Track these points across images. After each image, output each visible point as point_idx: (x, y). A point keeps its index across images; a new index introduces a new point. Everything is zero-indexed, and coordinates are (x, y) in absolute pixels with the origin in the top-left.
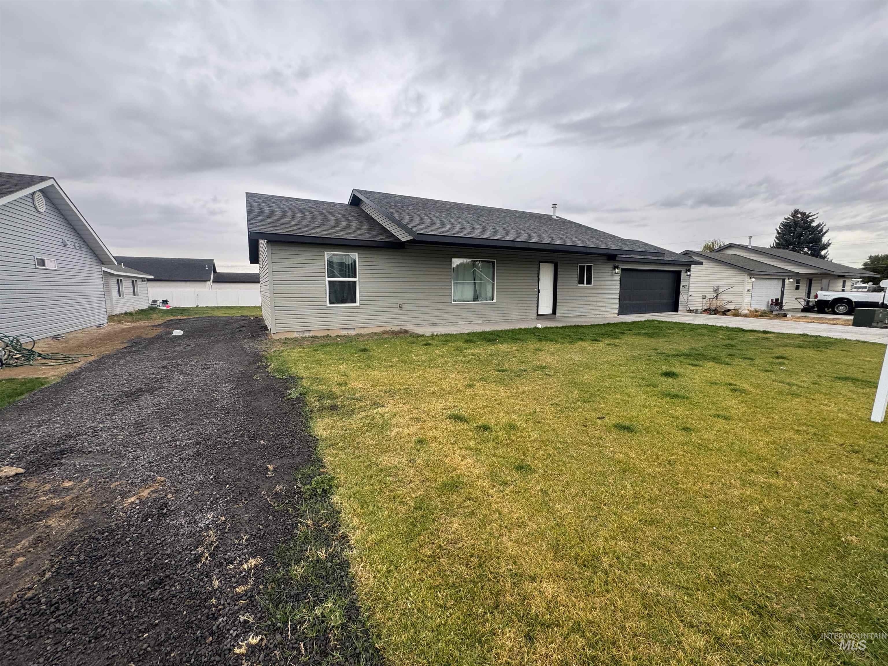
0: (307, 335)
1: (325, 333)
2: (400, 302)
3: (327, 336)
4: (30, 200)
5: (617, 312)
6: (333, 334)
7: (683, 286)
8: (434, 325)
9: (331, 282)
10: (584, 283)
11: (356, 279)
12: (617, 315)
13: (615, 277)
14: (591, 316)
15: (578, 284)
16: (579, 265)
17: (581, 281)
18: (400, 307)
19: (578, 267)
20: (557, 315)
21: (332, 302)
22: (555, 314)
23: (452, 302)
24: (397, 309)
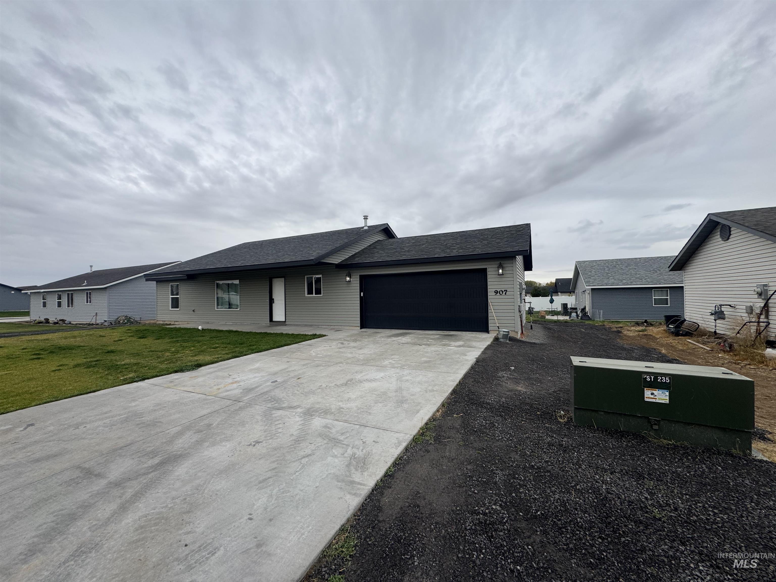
0: (165, 323)
1: (170, 323)
2: (193, 309)
5: (359, 325)
6: (172, 323)
9: (172, 298)
10: (313, 294)
11: (178, 296)
12: (359, 328)
13: (352, 285)
14: (323, 326)
15: (306, 295)
16: (306, 277)
17: (310, 292)
18: (193, 311)
19: (305, 278)
20: (287, 323)
21: (172, 308)
22: (285, 321)
23: (216, 309)
24: (192, 312)
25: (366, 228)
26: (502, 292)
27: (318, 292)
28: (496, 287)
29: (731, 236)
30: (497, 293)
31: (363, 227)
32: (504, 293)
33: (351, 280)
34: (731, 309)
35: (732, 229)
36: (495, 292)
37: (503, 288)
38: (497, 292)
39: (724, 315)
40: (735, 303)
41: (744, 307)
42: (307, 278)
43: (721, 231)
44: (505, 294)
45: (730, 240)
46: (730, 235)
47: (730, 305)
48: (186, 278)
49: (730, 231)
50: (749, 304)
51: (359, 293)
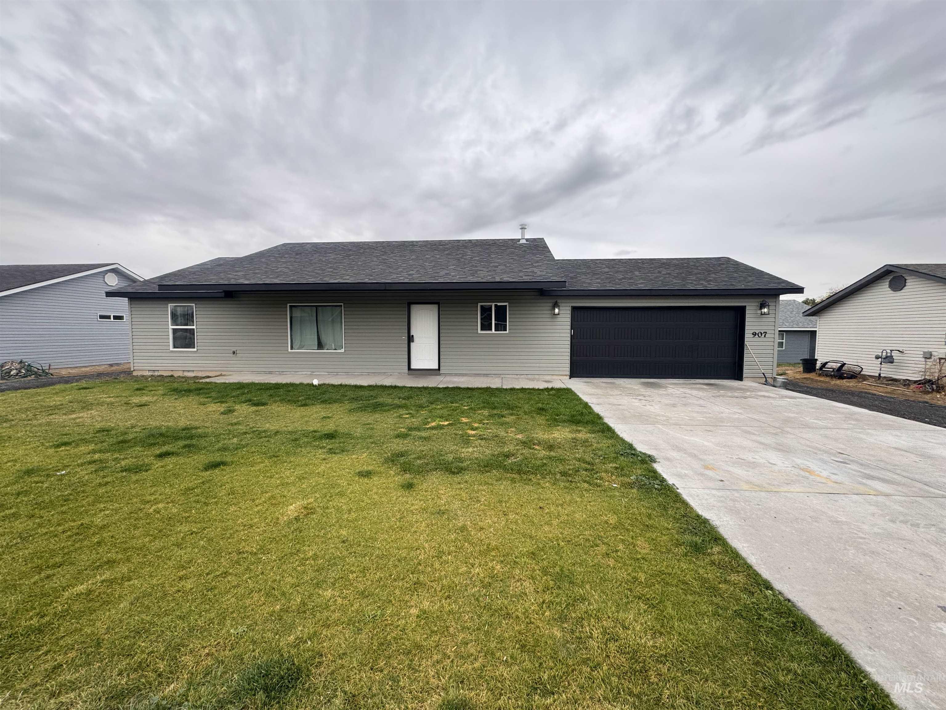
0: (156, 374)
1: (170, 374)
2: (234, 349)
3: (172, 376)
4: (103, 279)
5: (568, 373)
6: (176, 374)
7: (754, 334)
8: (270, 373)
9: (173, 329)
10: (491, 330)
11: (194, 327)
12: (568, 377)
13: (559, 320)
14: (509, 376)
15: (479, 331)
16: (479, 304)
17: (486, 326)
18: (234, 353)
19: (477, 307)
20: (441, 372)
21: (175, 347)
22: (439, 369)
23: (290, 350)
24: (232, 355)
25: (523, 241)
26: (761, 334)
27: (501, 326)
28: (755, 328)
29: (905, 288)
30: (755, 335)
31: (519, 240)
32: (763, 335)
33: (561, 312)
34: (900, 354)
35: (907, 281)
36: (753, 334)
37: (762, 329)
38: (756, 333)
39: (893, 359)
40: (904, 349)
41: (922, 353)
42: (482, 306)
43: (890, 282)
44: (765, 336)
45: (901, 291)
46: (905, 286)
47: (899, 351)
48: (223, 294)
49: (905, 282)
50: (926, 350)
51: (569, 331)
